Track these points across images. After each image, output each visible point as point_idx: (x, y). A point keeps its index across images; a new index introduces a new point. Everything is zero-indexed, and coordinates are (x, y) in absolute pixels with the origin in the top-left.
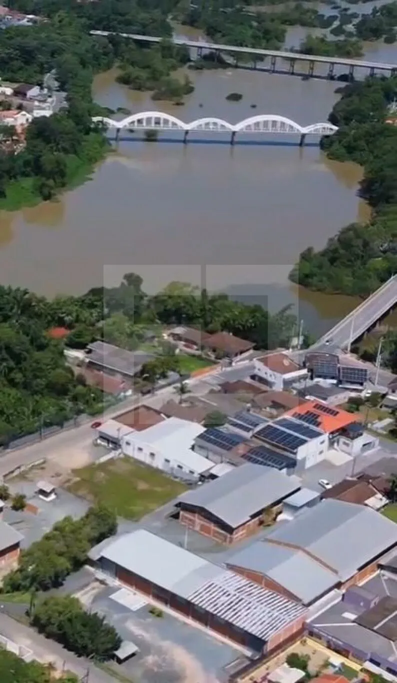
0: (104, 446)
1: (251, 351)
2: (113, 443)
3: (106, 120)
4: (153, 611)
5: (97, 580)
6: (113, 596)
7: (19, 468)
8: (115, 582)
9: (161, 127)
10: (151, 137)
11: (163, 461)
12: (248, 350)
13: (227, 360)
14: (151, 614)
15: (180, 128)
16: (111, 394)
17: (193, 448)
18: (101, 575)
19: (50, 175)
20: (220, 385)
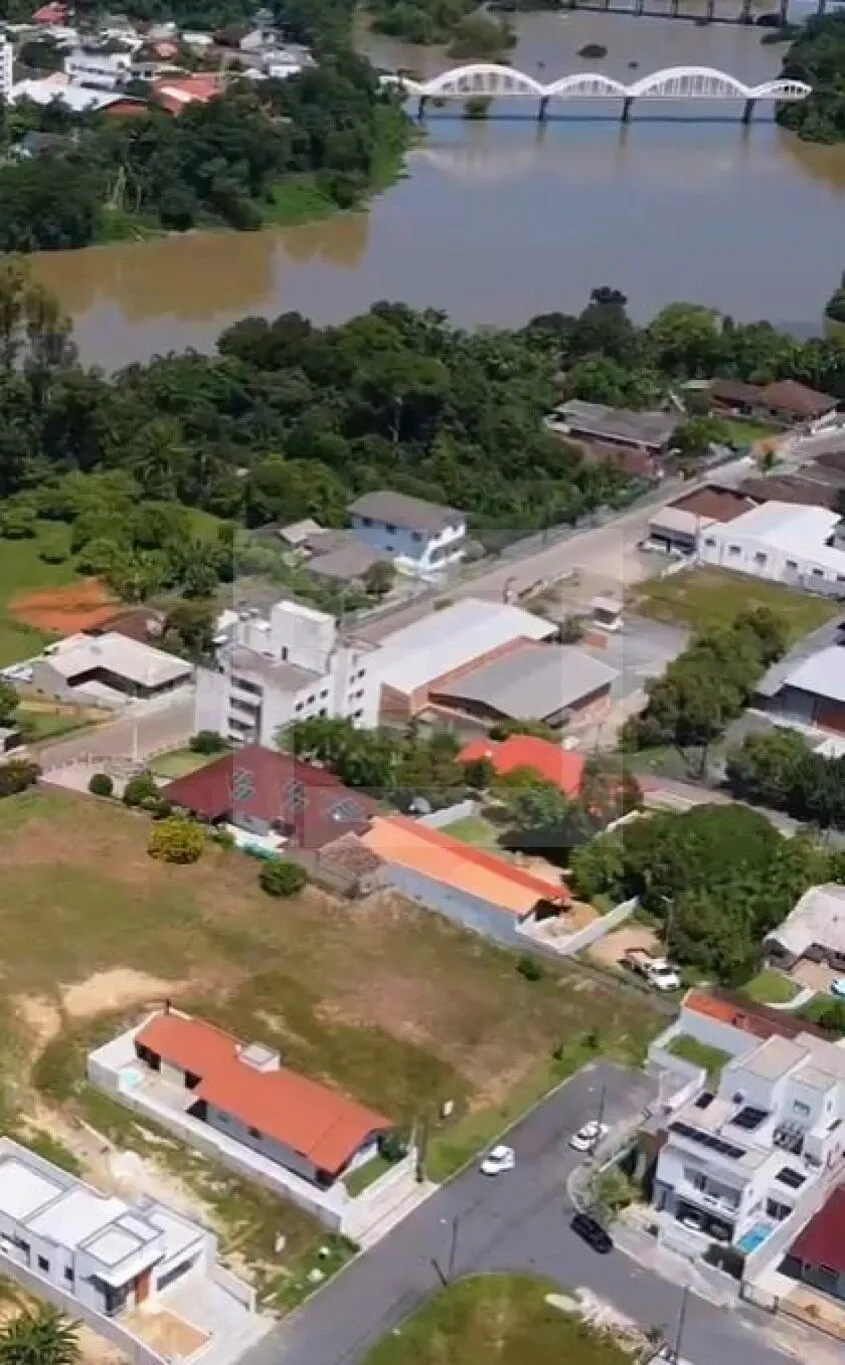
0: (660, 553)
1: (833, 415)
2: (679, 544)
3: (406, 82)
7: (540, 582)
8: (815, 730)
9: (500, 91)
10: (476, 111)
11: (784, 564)
12: (828, 411)
13: (798, 426)
15: (532, 93)
16: (636, 475)
17: (830, 542)
19: (342, 164)
20: (816, 458)
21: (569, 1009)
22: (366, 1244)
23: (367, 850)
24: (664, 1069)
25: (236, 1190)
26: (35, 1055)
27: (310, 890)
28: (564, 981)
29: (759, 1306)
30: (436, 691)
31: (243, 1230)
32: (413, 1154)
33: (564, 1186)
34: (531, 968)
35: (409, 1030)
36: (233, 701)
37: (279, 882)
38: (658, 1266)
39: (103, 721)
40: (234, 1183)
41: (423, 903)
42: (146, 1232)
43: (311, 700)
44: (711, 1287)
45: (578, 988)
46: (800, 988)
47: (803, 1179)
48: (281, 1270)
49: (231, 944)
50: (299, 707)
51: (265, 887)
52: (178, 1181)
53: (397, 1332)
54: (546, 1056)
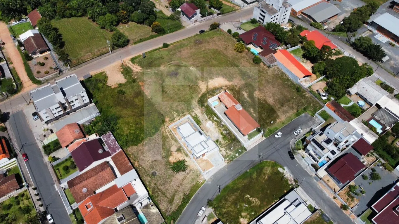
4: (391, 44)
5: (369, 30)
6: (375, 37)
8: (375, 31)
14: (389, 45)
18: (370, 28)
21: (303, 100)
22: (248, 149)
23: (274, 58)
24: (317, 118)
25: (228, 134)
26: (200, 95)
27: (261, 64)
28: (304, 94)
29: (318, 177)
30: (303, 12)
31: (227, 142)
32: (262, 132)
33: (289, 143)
34: (299, 89)
35: (271, 101)
36: (260, 14)
37: (256, 61)
38: (301, 164)
39: (238, 10)
40: (228, 132)
41: (282, 70)
42: (205, 146)
43: (275, 17)
44: (311, 171)
45: (306, 96)
46: (351, 101)
47: (335, 153)
48: (231, 152)
49: (243, 75)
50: (272, 18)
51: (253, 61)
52: (218, 129)
53: (248, 171)
54: (295, 111)
